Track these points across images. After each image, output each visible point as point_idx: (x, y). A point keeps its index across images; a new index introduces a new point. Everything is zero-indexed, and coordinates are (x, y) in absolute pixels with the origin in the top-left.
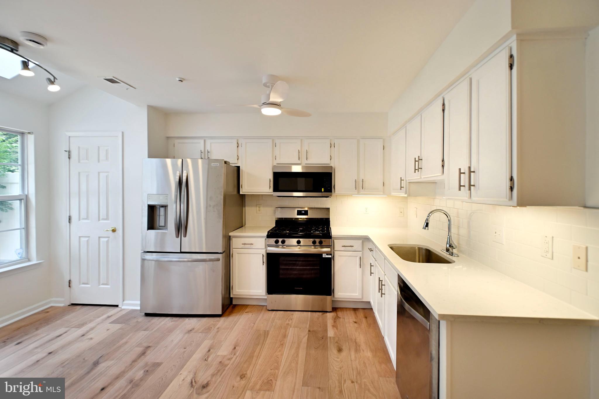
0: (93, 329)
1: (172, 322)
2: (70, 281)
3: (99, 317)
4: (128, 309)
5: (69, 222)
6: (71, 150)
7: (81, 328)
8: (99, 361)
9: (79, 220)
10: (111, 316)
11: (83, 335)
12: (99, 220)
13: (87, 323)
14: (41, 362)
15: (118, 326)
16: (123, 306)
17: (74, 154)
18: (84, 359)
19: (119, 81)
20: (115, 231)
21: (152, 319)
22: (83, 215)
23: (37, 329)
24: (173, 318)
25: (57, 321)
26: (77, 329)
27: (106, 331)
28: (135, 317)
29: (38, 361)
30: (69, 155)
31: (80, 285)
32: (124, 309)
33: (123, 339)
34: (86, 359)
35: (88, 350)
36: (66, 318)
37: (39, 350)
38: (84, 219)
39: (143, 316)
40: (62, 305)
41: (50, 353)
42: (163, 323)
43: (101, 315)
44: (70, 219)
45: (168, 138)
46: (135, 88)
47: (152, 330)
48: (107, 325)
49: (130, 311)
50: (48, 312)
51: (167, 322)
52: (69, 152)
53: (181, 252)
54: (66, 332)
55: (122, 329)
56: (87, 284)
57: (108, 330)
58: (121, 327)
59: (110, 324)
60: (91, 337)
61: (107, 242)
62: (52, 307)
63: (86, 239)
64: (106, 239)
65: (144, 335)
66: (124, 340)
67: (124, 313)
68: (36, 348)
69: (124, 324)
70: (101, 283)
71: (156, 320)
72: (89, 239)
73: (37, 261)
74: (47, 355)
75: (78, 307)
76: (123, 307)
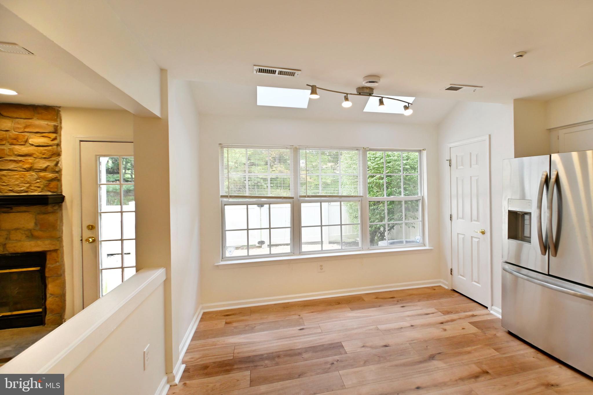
0: (453, 321)
1: (534, 357)
2: (451, 269)
3: (464, 312)
4: (496, 316)
5: (451, 220)
6: (451, 159)
7: (445, 315)
8: (435, 356)
9: (457, 219)
10: (476, 315)
11: (442, 323)
12: (471, 221)
13: (452, 312)
14: (402, 330)
15: (473, 330)
16: (491, 310)
17: (453, 162)
18: (427, 347)
19: (461, 87)
20: (484, 234)
21: (512, 341)
22: (460, 215)
23: (419, 301)
24: (538, 354)
25: (435, 300)
26: (442, 314)
27: (461, 328)
28: (496, 329)
29: (402, 328)
30: (450, 163)
31: (458, 275)
32: (491, 314)
33: (469, 346)
34: (428, 347)
35: (436, 339)
36: (442, 300)
37: (408, 319)
38: (460, 218)
39: (505, 332)
40: (446, 287)
41: (412, 326)
42: (522, 352)
43: (468, 310)
44: (451, 217)
45: (550, 130)
46: (482, 87)
47: (504, 354)
48: (465, 324)
49: (497, 318)
50: (435, 290)
51: (527, 353)
52: (450, 161)
53: (549, 275)
54: (433, 313)
55: (475, 335)
56: (463, 276)
57: (463, 329)
58: (476, 332)
59: (469, 324)
60: (446, 328)
61: (478, 242)
62: (440, 286)
63: (463, 236)
64: (477, 240)
65: (491, 355)
66: (469, 349)
67: (489, 318)
68: (409, 316)
69: (480, 331)
70: (474, 280)
71: (516, 343)
72: (464, 237)
73: (429, 247)
74: (409, 327)
75: (457, 294)
76: (492, 312)
